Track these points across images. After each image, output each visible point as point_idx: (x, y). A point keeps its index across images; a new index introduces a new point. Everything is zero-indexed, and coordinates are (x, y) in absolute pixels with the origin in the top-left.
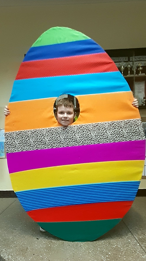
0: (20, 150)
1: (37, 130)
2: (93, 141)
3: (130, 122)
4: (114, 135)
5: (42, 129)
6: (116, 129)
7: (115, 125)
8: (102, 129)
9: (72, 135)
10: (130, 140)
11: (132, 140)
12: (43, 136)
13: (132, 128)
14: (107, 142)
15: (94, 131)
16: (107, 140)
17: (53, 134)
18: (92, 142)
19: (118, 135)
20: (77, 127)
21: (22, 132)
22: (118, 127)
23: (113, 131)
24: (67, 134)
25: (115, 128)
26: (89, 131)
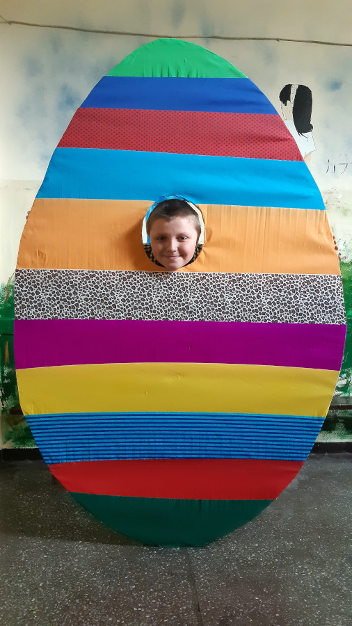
0: (49, 316)
1: (96, 272)
2: (227, 313)
3: (314, 280)
4: (277, 306)
5: (110, 272)
6: (282, 293)
7: (282, 283)
8: (249, 289)
9: (180, 295)
10: (310, 320)
11: (316, 322)
12: (110, 287)
13: (320, 294)
14: (259, 319)
15: (231, 291)
16: (260, 316)
17: (134, 288)
18: (223, 315)
19: (286, 308)
20: (194, 277)
21: (59, 272)
22: (288, 288)
23: (274, 297)
24: (168, 292)
25: (280, 291)
26: (220, 290)
